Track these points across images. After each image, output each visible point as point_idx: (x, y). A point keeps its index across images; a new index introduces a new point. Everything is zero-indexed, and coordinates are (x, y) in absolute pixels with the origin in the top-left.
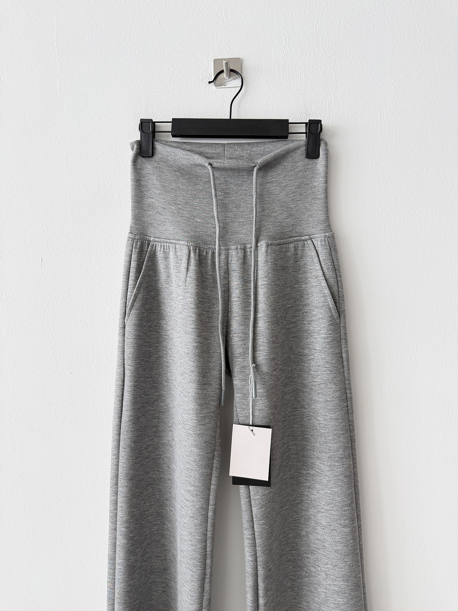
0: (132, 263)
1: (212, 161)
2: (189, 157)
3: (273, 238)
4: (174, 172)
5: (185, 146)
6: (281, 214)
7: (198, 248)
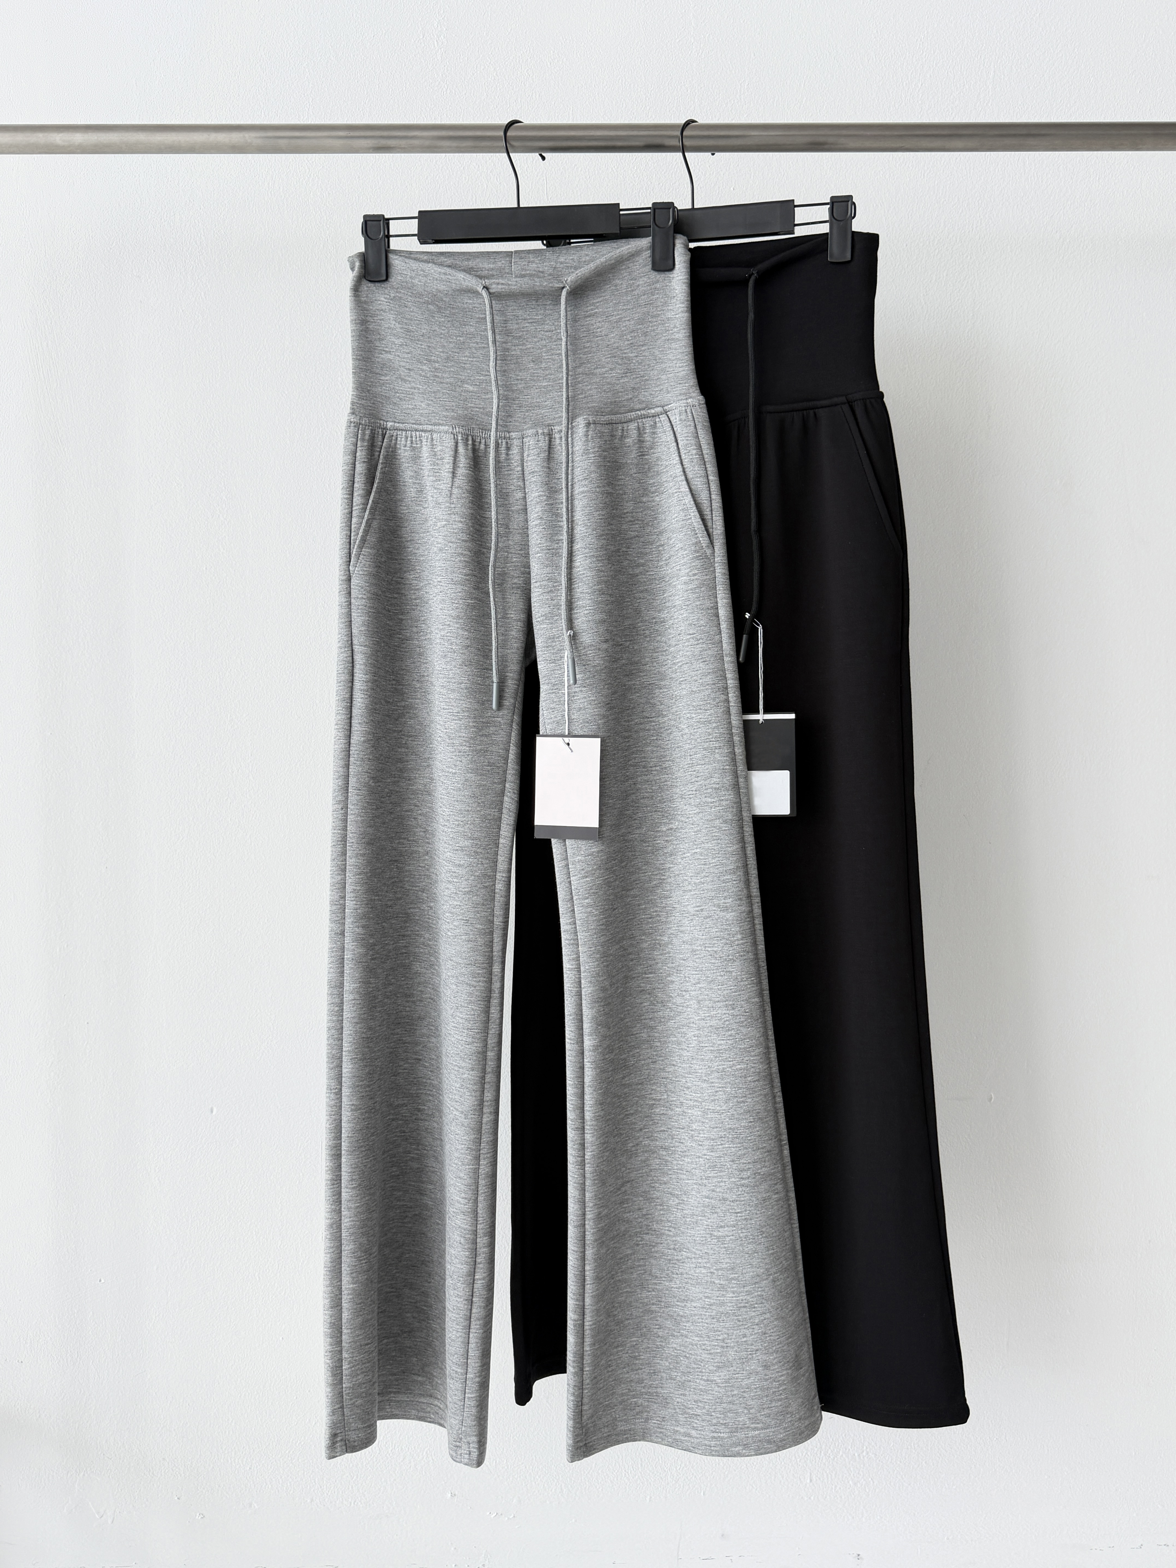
0: (358, 465)
1: (487, 282)
2: (450, 277)
3: (598, 412)
4: (425, 305)
5: (442, 259)
6: (611, 369)
7: (470, 438)
